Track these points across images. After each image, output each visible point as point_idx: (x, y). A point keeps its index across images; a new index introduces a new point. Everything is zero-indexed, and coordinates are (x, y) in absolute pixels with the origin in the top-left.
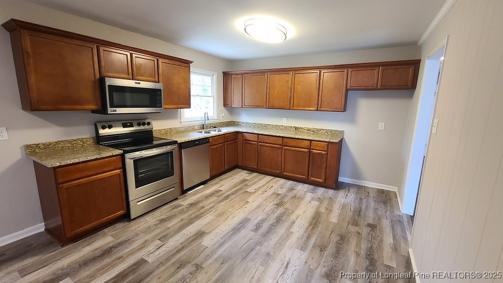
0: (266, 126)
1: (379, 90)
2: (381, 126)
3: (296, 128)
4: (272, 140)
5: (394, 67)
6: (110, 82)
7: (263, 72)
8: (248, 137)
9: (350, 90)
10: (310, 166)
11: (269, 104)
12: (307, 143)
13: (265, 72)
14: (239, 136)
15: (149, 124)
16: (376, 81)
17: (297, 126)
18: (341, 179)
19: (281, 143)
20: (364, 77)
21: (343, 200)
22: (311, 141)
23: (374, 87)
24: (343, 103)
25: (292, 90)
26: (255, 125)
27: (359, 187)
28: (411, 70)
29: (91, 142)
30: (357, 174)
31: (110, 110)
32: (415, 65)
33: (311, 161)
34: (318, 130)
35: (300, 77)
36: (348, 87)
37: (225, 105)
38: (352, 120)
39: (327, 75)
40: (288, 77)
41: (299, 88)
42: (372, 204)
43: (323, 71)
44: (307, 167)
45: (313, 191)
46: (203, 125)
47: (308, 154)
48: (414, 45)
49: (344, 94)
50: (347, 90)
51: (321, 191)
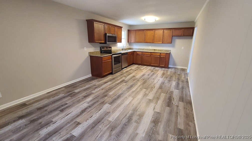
0: (143, 49)
1: (182, 36)
2: (183, 48)
3: (154, 50)
4: (147, 53)
5: (187, 29)
6: (108, 34)
7: (143, 30)
8: (138, 53)
9: (173, 36)
10: (160, 62)
11: (145, 41)
12: (159, 54)
13: (144, 30)
14: (135, 53)
15: (111, 48)
16: (181, 34)
17: (155, 49)
18: (169, 66)
19: (150, 54)
20: (178, 32)
21: (171, 71)
22: (160, 53)
23: (181, 35)
24: (171, 40)
25: (154, 36)
26: (139, 49)
27: (175, 68)
28: (192, 30)
29: (100, 52)
30: (175, 64)
31: (107, 43)
32: (193, 29)
33: (160, 60)
34: (162, 50)
35: (157, 32)
36: (173, 35)
37: (128, 42)
38: (174, 46)
39: (166, 31)
40: (152, 32)
41: (156, 36)
42: (179, 71)
43: (165, 30)
44: (159, 62)
45: (161, 69)
46: (123, 49)
47: (159, 57)
48: (193, 23)
49: (171, 38)
50: (172, 36)
51: (164, 69)
